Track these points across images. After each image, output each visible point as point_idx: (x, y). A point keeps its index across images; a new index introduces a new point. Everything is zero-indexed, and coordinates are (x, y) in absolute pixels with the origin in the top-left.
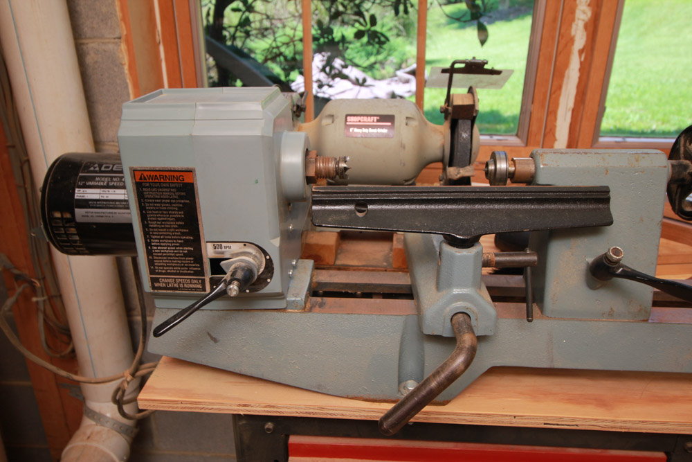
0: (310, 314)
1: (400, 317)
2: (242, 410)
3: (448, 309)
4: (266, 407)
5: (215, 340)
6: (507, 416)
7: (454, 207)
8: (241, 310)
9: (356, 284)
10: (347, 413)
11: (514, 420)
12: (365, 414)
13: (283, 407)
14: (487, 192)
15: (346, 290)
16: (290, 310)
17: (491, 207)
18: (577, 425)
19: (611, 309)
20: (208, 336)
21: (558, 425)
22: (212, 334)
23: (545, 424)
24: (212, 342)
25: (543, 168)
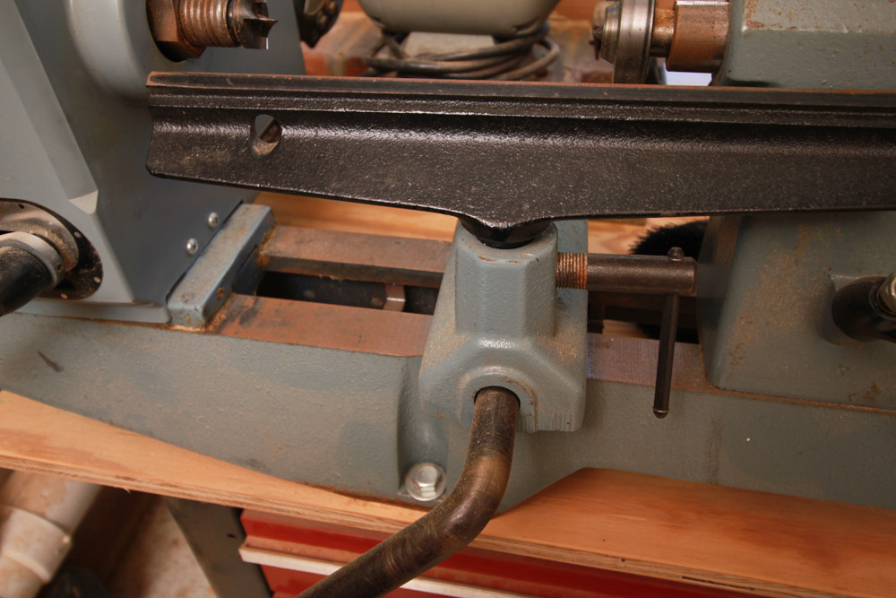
0: (218, 338)
1: (396, 360)
2: (125, 484)
3: (467, 378)
4: (163, 485)
5: (56, 367)
6: (607, 556)
7: (493, 139)
8: (89, 319)
9: (343, 265)
10: (306, 512)
11: (622, 564)
12: (339, 518)
13: (193, 490)
14: (582, 102)
15: (326, 274)
16: (178, 327)
17: (589, 143)
18: (752, 589)
19: (874, 387)
20: (41, 359)
21: (710, 582)
22: (48, 356)
23: (684, 577)
24: (51, 370)
25: (747, 35)
